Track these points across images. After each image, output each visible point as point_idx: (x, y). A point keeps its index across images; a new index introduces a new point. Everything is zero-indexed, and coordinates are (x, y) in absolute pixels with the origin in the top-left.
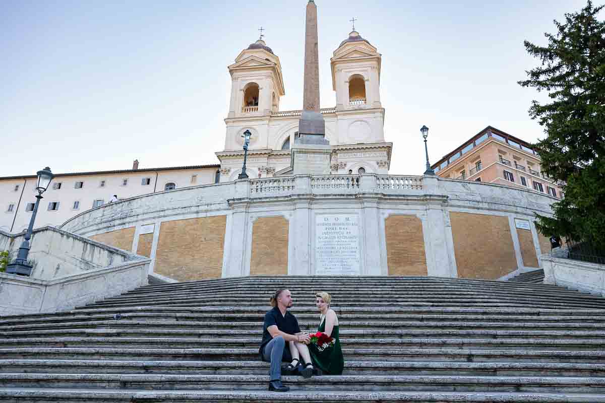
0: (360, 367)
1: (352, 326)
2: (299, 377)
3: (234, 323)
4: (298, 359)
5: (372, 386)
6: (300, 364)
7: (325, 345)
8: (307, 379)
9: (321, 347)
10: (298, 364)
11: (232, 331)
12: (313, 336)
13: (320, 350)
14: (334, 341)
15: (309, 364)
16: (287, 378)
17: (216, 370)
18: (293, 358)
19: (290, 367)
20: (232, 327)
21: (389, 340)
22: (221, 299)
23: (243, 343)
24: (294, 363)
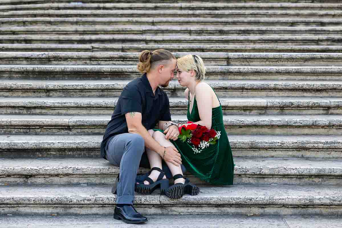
0: (260, 174)
1: (247, 89)
2: (163, 197)
3: (51, 84)
4: (161, 169)
5: (279, 209)
6: (165, 177)
7: (204, 144)
8: (175, 201)
9: (198, 148)
10: (160, 178)
11: (49, 101)
12: (184, 127)
13: (196, 151)
14: (218, 135)
15: (178, 176)
16: (143, 200)
17: (27, 178)
18: (152, 168)
19: (146, 183)
20: (48, 92)
21: (308, 119)
22: (25, 19)
23: (69, 126)
24: (155, 175)
